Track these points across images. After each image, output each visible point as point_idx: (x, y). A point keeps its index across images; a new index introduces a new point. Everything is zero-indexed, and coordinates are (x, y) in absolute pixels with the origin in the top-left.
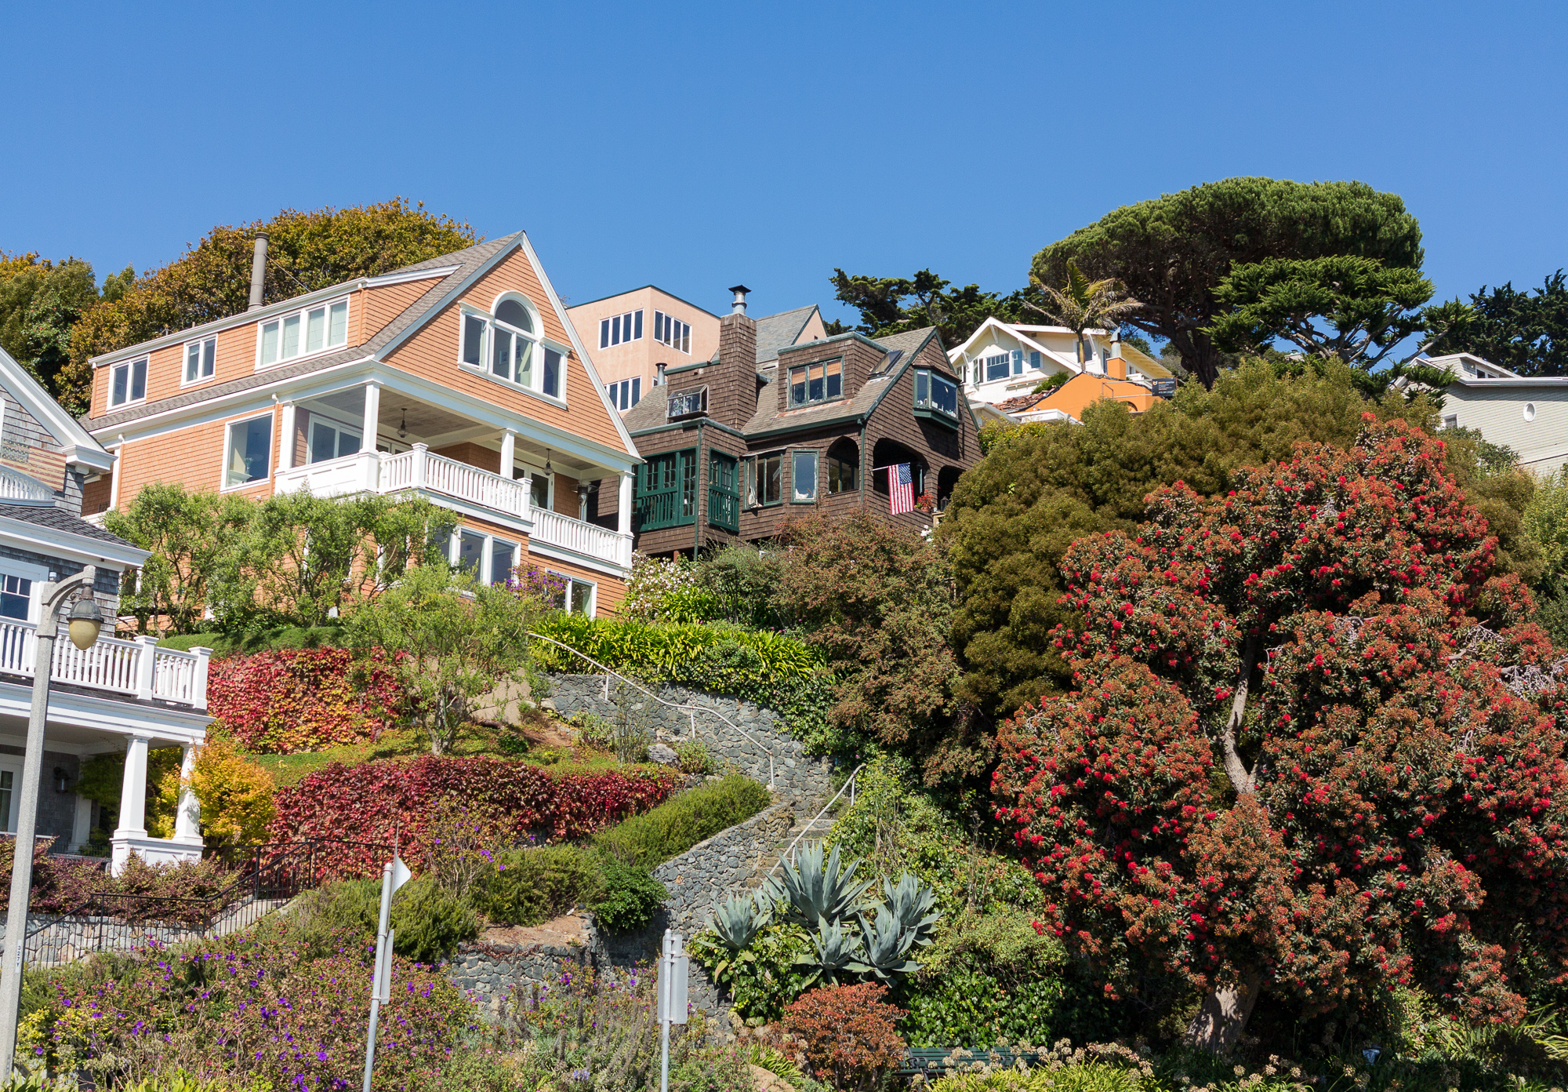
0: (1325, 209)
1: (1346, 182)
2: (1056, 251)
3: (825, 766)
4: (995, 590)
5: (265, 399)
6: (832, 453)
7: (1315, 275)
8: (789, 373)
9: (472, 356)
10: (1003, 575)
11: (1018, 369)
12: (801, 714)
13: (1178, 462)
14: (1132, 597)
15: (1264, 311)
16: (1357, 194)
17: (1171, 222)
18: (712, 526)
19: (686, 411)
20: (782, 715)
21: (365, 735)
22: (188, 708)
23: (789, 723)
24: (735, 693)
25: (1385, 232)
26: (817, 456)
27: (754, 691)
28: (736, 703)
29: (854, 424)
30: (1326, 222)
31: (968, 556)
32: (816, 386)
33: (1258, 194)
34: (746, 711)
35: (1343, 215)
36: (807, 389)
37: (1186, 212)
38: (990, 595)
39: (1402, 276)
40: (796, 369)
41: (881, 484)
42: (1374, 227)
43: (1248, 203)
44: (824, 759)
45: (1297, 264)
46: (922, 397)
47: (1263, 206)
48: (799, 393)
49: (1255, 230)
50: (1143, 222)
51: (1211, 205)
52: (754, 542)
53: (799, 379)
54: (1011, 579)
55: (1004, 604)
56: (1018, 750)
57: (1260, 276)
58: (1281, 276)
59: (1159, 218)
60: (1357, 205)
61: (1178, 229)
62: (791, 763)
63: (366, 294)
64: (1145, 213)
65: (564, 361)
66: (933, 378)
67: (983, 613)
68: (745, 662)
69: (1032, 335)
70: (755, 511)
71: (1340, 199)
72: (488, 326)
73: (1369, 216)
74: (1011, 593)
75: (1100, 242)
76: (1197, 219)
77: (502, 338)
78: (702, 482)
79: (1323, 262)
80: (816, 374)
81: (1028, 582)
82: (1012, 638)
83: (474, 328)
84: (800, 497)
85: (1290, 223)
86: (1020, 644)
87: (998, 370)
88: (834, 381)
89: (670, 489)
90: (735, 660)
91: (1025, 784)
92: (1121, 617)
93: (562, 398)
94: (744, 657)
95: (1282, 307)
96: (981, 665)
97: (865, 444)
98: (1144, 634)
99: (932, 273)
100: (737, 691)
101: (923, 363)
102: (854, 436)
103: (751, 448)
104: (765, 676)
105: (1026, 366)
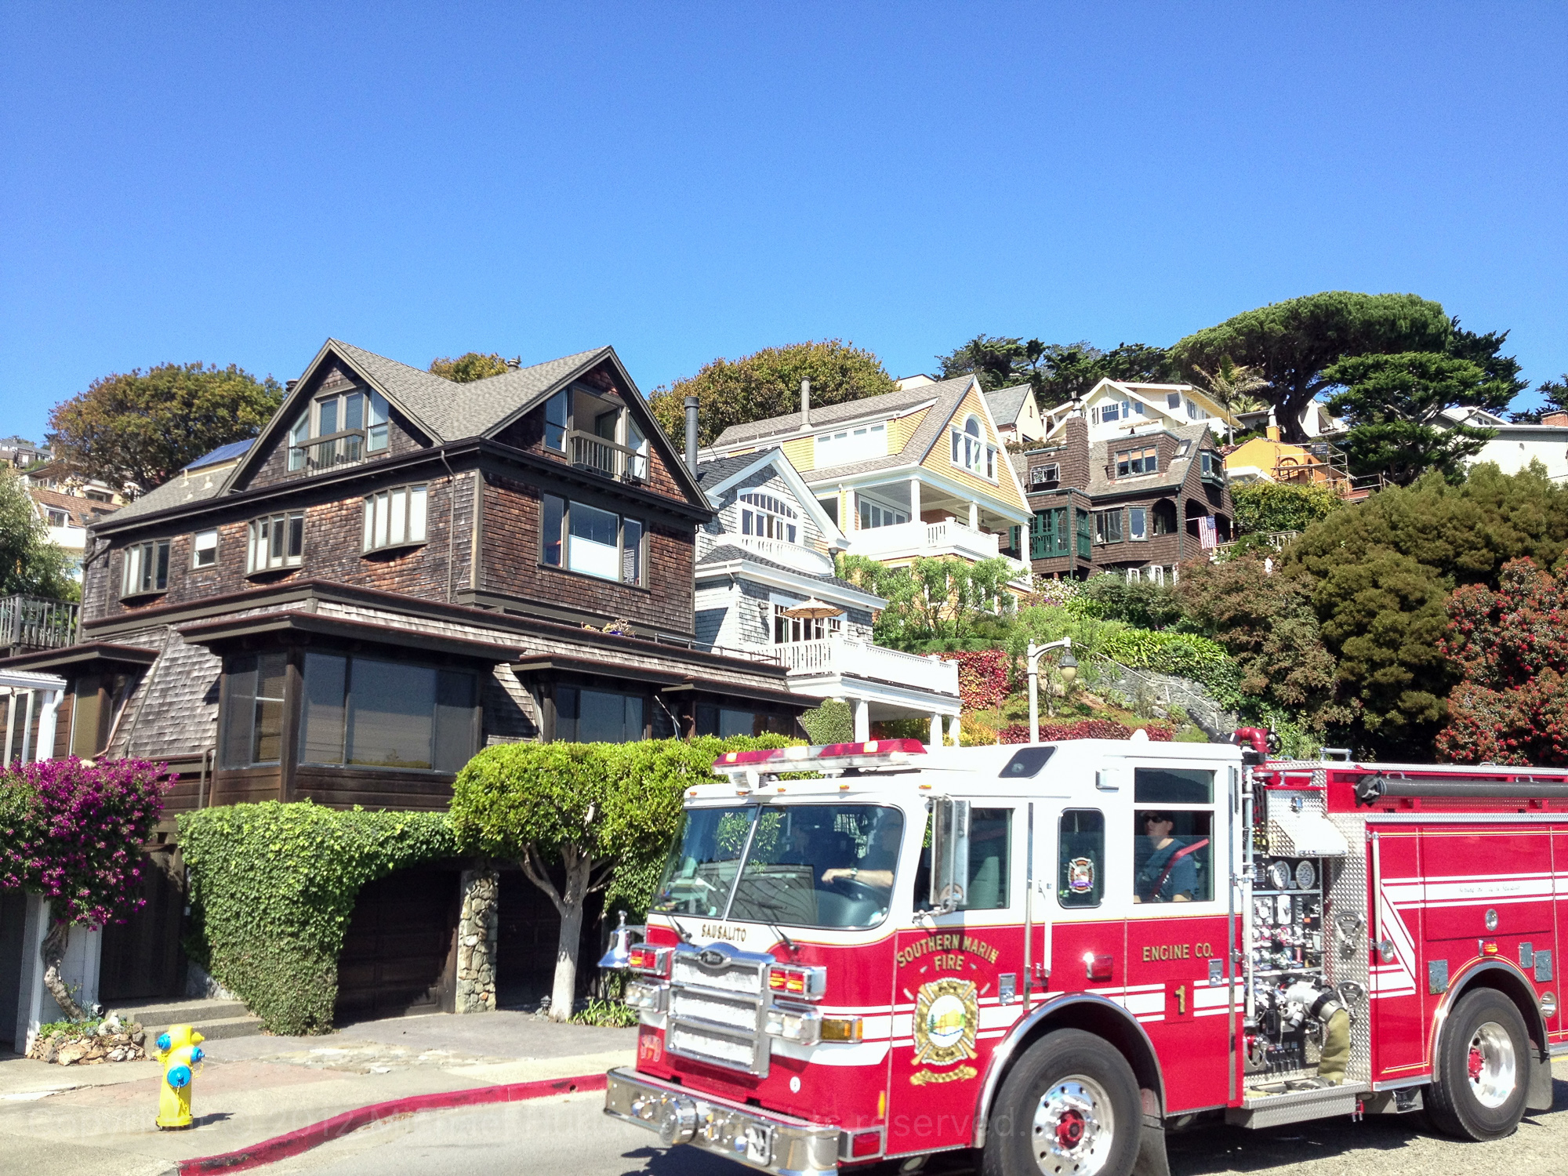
0: (1394, 315)
1: (1404, 293)
2: (1195, 343)
3: (1234, 717)
4: (1359, 611)
6: (1156, 509)
7: (1402, 366)
8: (1116, 456)
9: (955, 459)
10: (1366, 602)
11: (1126, 415)
12: (1219, 685)
13: (1455, 528)
15: (1366, 391)
16: (1413, 303)
17: (1282, 323)
18: (1079, 557)
19: (1044, 480)
20: (1206, 685)
21: (992, 704)
23: (1211, 690)
24: (1179, 673)
25: (1431, 329)
26: (1145, 508)
27: (1190, 671)
28: (1180, 679)
29: (1173, 490)
30: (1394, 323)
31: (1337, 590)
32: (1136, 465)
33: (1346, 305)
34: (1186, 684)
35: (1405, 318)
36: (1130, 465)
37: (1293, 316)
38: (1356, 614)
39: (1461, 366)
40: (1120, 453)
41: (1193, 530)
42: (1425, 325)
43: (1339, 311)
44: (1233, 712)
45: (1388, 357)
46: (1206, 468)
47: (1350, 313)
48: (1124, 469)
49: (1343, 328)
50: (1261, 324)
51: (1312, 312)
52: (1101, 566)
53: (1123, 459)
54: (1372, 606)
55: (1365, 620)
57: (1360, 365)
58: (1378, 366)
59: (1273, 321)
60: (1410, 311)
61: (1286, 328)
62: (1214, 715)
63: (898, 421)
64: (1263, 317)
65: (995, 455)
66: (1213, 459)
67: (1350, 625)
68: (1187, 654)
69: (1134, 390)
70: (1103, 546)
71: (1402, 307)
72: (962, 437)
73: (1423, 319)
74: (1372, 614)
75: (1231, 338)
76: (1301, 322)
77: (968, 442)
78: (1073, 529)
79: (1409, 356)
80: (1136, 456)
81: (1383, 607)
82: (1376, 641)
83: (956, 437)
84: (1134, 537)
85: (1368, 325)
86: (1380, 646)
87: (1110, 415)
88: (1150, 462)
89: (1048, 533)
90: (1182, 653)
93: (995, 479)
94: (1186, 652)
95: (1382, 389)
96: (1357, 657)
97: (1180, 503)
100: (1181, 671)
101: (1206, 447)
102: (1172, 498)
103: (1094, 505)
104: (1198, 662)
105: (1132, 412)
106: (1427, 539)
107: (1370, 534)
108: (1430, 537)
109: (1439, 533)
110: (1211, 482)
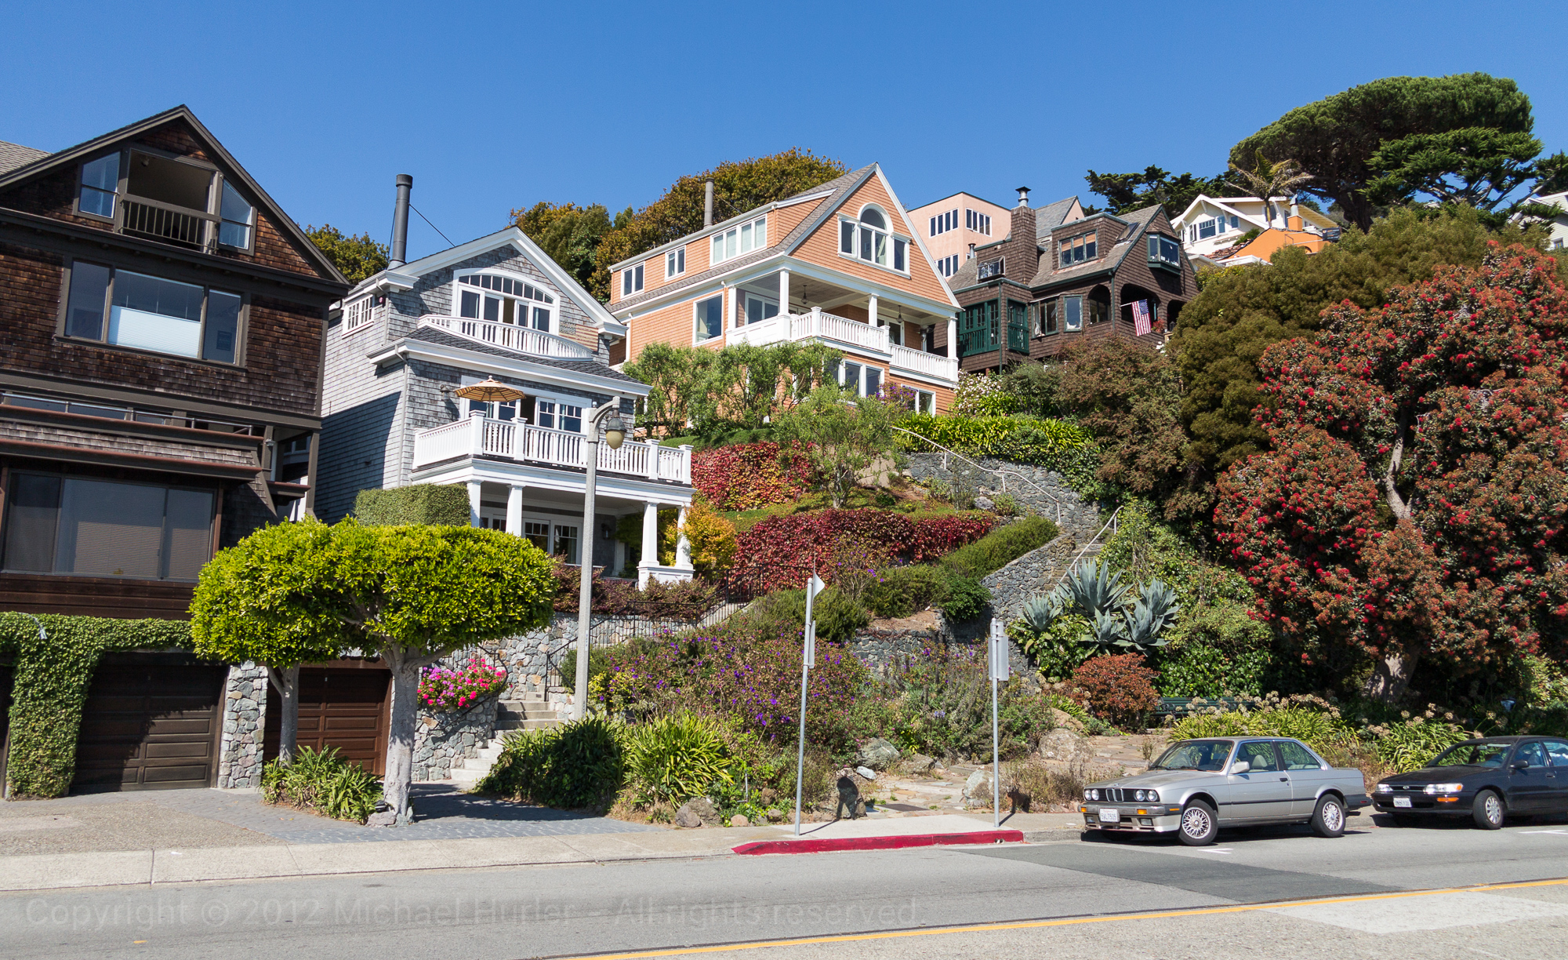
0: (1454, 95)
1: (1469, 73)
2: (1247, 144)
3: (1095, 509)
4: (1211, 384)
5: (717, 285)
6: (1092, 296)
7: (1446, 144)
8: (1060, 244)
9: (847, 247)
10: (1217, 373)
11: (1222, 230)
12: (1077, 473)
13: (1344, 286)
14: (1313, 384)
15: (1407, 174)
16: (1478, 81)
17: (1333, 115)
18: (1011, 350)
19: (990, 274)
20: (1064, 475)
21: (790, 497)
22: (679, 484)
23: (1069, 480)
24: (1031, 461)
25: (1501, 108)
26: (1081, 299)
27: (1044, 459)
28: (1032, 468)
29: (1107, 275)
30: (1454, 104)
31: (1191, 361)
32: (1079, 251)
33: (1400, 89)
34: (1039, 473)
35: (1468, 98)
36: (1072, 253)
37: (1345, 107)
38: (1208, 387)
39: (1516, 139)
40: (1064, 241)
41: (1128, 316)
42: (1493, 104)
43: (1392, 97)
44: (1094, 503)
45: (1432, 137)
46: (1154, 253)
47: (1404, 97)
48: (1067, 257)
49: (1398, 115)
50: (1312, 117)
51: (1364, 100)
52: (1040, 359)
53: (1067, 247)
54: (1222, 376)
55: (1218, 393)
56: (1232, 493)
57: (1403, 148)
58: (1419, 147)
59: (1324, 114)
60: (1479, 90)
61: (1339, 120)
62: (1072, 507)
63: (777, 212)
64: (1314, 110)
65: (907, 247)
66: (1162, 241)
67: (1203, 400)
68: (1037, 440)
69: (1232, 205)
70: (1040, 339)
71: (1465, 87)
72: (856, 227)
73: (1489, 97)
74: (1223, 385)
75: (1281, 135)
76: (1353, 112)
77: (866, 234)
78: (1003, 321)
79: (1452, 134)
80: (1078, 243)
81: (1235, 377)
82: (1225, 416)
83: (847, 229)
84: (1070, 327)
85: (1425, 108)
86: (1230, 421)
87: (1207, 231)
88: (1091, 247)
89: (981, 327)
90: (1031, 439)
91: (1238, 516)
92: (1305, 397)
93: (907, 271)
94: (1037, 437)
95: (1421, 170)
96: (1203, 436)
97: (1114, 288)
98: (1323, 409)
99: (1157, 167)
100: (1032, 460)
101: (1154, 230)
102: (1106, 284)
103: (1035, 297)
104: (1051, 449)
105: (1228, 227)
106: (1312, 301)
107: (1250, 298)
108: (1315, 297)
109: (1325, 293)
110: (1159, 266)
